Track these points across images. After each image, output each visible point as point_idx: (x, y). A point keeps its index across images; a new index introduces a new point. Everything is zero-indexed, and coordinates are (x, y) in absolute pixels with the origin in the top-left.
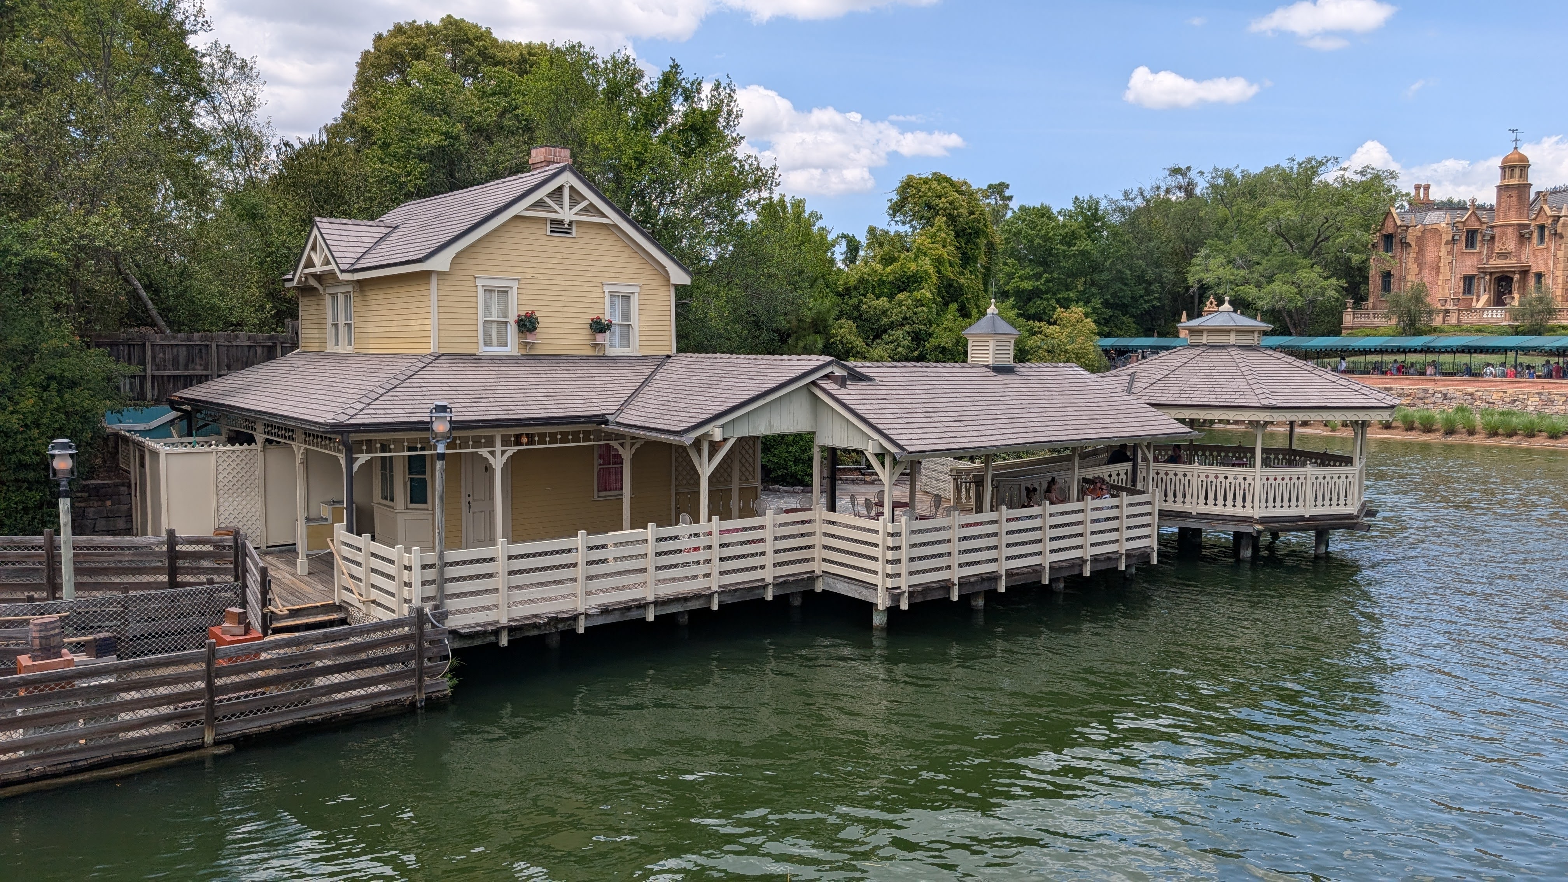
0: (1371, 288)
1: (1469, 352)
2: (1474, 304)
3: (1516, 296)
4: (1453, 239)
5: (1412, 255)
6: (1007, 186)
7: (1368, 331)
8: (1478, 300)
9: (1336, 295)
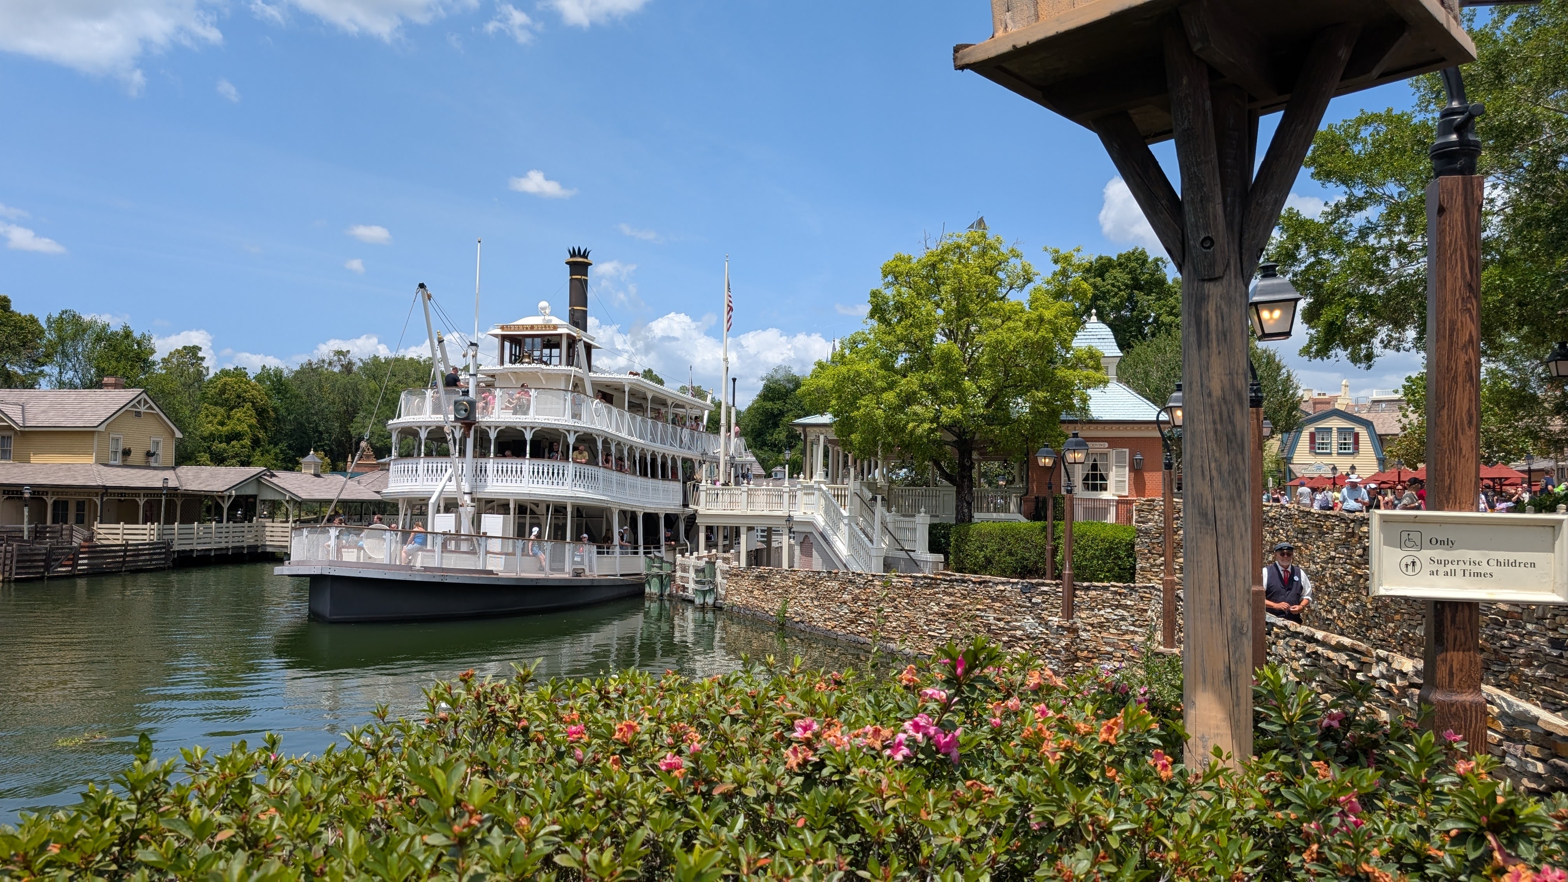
6: (200, 349)
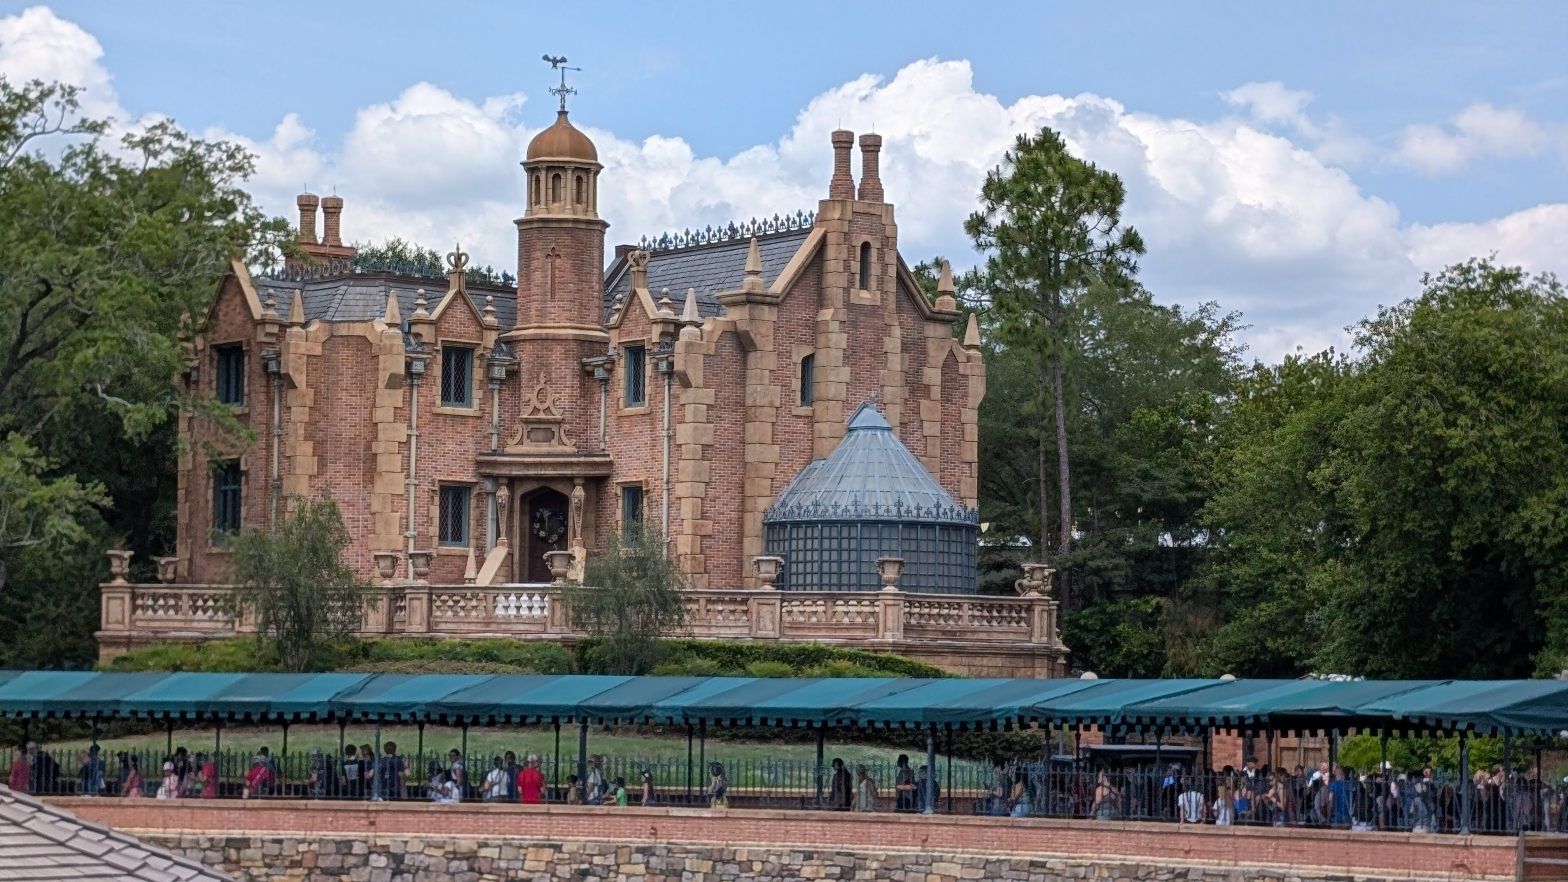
0: (182, 513)
1: (460, 723)
2: (470, 573)
3: (578, 552)
4: (410, 374)
5: (299, 415)
7: (176, 653)
8: (480, 562)
9: (78, 533)
